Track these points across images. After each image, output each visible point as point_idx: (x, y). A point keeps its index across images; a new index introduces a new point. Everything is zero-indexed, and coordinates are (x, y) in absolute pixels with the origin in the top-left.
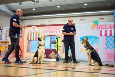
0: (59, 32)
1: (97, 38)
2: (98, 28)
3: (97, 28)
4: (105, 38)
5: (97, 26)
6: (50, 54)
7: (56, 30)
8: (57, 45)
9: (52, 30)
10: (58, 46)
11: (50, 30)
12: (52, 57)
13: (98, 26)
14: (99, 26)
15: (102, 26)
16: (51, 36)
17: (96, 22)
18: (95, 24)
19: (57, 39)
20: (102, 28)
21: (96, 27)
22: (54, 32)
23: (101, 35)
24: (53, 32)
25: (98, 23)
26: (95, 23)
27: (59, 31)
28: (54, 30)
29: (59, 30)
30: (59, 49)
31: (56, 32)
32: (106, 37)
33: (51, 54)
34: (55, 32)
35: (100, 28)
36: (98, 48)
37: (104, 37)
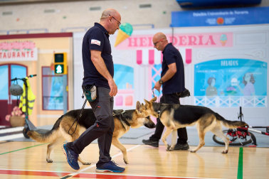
0: (30, 54)
1: (129, 69)
2: (133, 44)
3: (130, 45)
4: (149, 69)
5: (130, 39)
6: (10, 114)
7: (23, 51)
8: (26, 97)
9: (12, 51)
10: (27, 101)
11: (7, 50)
12: (14, 121)
13: (133, 40)
14: (136, 39)
15: (141, 39)
16: (9, 65)
17: (126, 30)
18: (124, 33)
19: (24, 80)
20: (141, 45)
21: (127, 41)
22: (16, 55)
23: (139, 62)
24: (14, 55)
25: (131, 32)
26: (124, 31)
27: (30, 51)
28: (18, 50)
29: (29, 49)
30: (32, 108)
31: (23, 54)
32: (152, 66)
33: (13, 113)
34: (21, 54)
35: (136, 45)
36: (132, 95)
37: (147, 68)
